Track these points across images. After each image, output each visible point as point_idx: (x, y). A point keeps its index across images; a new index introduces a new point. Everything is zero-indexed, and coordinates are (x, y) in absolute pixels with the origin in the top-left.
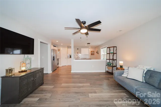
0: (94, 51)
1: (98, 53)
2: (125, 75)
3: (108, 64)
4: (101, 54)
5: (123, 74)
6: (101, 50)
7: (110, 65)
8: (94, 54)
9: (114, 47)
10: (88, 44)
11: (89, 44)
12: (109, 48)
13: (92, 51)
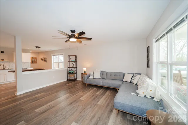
0: (36, 58)
1: (46, 61)
2: (91, 77)
3: (70, 72)
4: (53, 62)
5: (89, 77)
6: (52, 56)
7: (72, 72)
8: (36, 62)
9: (76, 56)
10: (36, 47)
11: (39, 47)
12: (70, 56)
13: (32, 58)
